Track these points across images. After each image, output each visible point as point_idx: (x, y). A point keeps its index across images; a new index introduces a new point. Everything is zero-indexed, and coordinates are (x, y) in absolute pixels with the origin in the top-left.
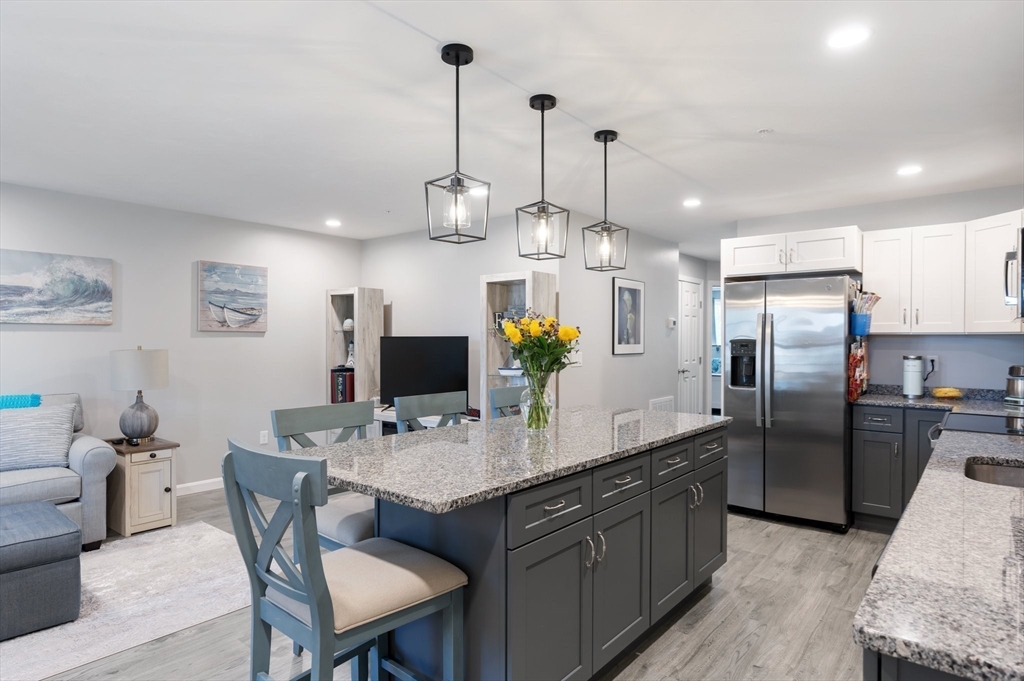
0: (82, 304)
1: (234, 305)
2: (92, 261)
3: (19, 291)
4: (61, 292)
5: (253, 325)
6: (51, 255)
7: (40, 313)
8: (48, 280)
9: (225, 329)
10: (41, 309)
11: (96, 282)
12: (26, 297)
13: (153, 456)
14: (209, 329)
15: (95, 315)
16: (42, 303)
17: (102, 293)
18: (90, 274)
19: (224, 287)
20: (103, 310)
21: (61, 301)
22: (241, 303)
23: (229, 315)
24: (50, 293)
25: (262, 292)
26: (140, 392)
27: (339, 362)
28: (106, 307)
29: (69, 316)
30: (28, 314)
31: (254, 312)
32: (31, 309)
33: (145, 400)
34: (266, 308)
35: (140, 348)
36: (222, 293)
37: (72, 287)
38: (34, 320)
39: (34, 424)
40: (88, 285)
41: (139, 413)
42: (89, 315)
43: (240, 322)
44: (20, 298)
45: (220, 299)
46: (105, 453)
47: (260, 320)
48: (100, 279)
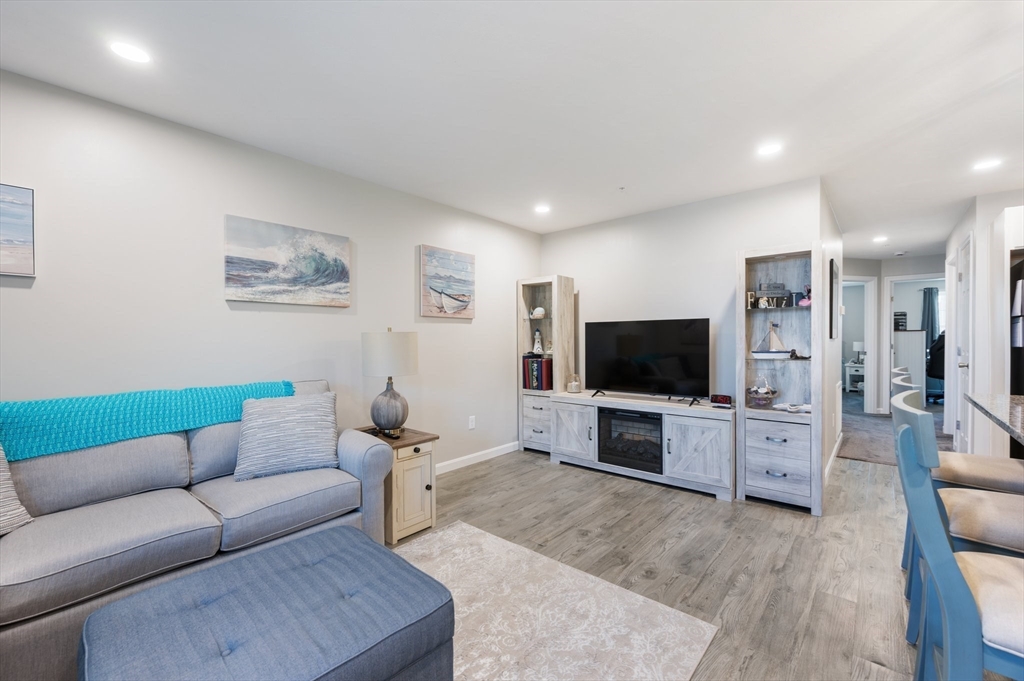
0: (323, 284)
1: (449, 292)
2: (331, 238)
3: (266, 266)
4: (304, 270)
5: (464, 312)
6: (294, 228)
7: (285, 291)
8: (293, 256)
9: (442, 314)
10: (284, 287)
11: (336, 260)
12: (272, 274)
13: (417, 450)
14: (430, 314)
15: (334, 296)
16: (286, 281)
17: (340, 273)
18: (331, 252)
19: (443, 273)
20: (342, 291)
21: (304, 280)
22: (455, 290)
23: (446, 301)
24: (294, 270)
25: (470, 279)
26: (390, 378)
27: (527, 350)
28: (344, 288)
29: (312, 295)
30: (274, 293)
31: (465, 299)
32: (276, 288)
33: (396, 388)
34: (474, 294)
35: (390, 330)
36: (440, 278)
37: (313, 265)
38: (279, 299)
39: (298, 416)
40: (328, 263)
41: (393, 401)
42: (329, 296)
43: (454, 308)
44: (266, 275)
45: (439, 284)
46: (383, 451)
47: (469, 307)
48: (339, 257)
